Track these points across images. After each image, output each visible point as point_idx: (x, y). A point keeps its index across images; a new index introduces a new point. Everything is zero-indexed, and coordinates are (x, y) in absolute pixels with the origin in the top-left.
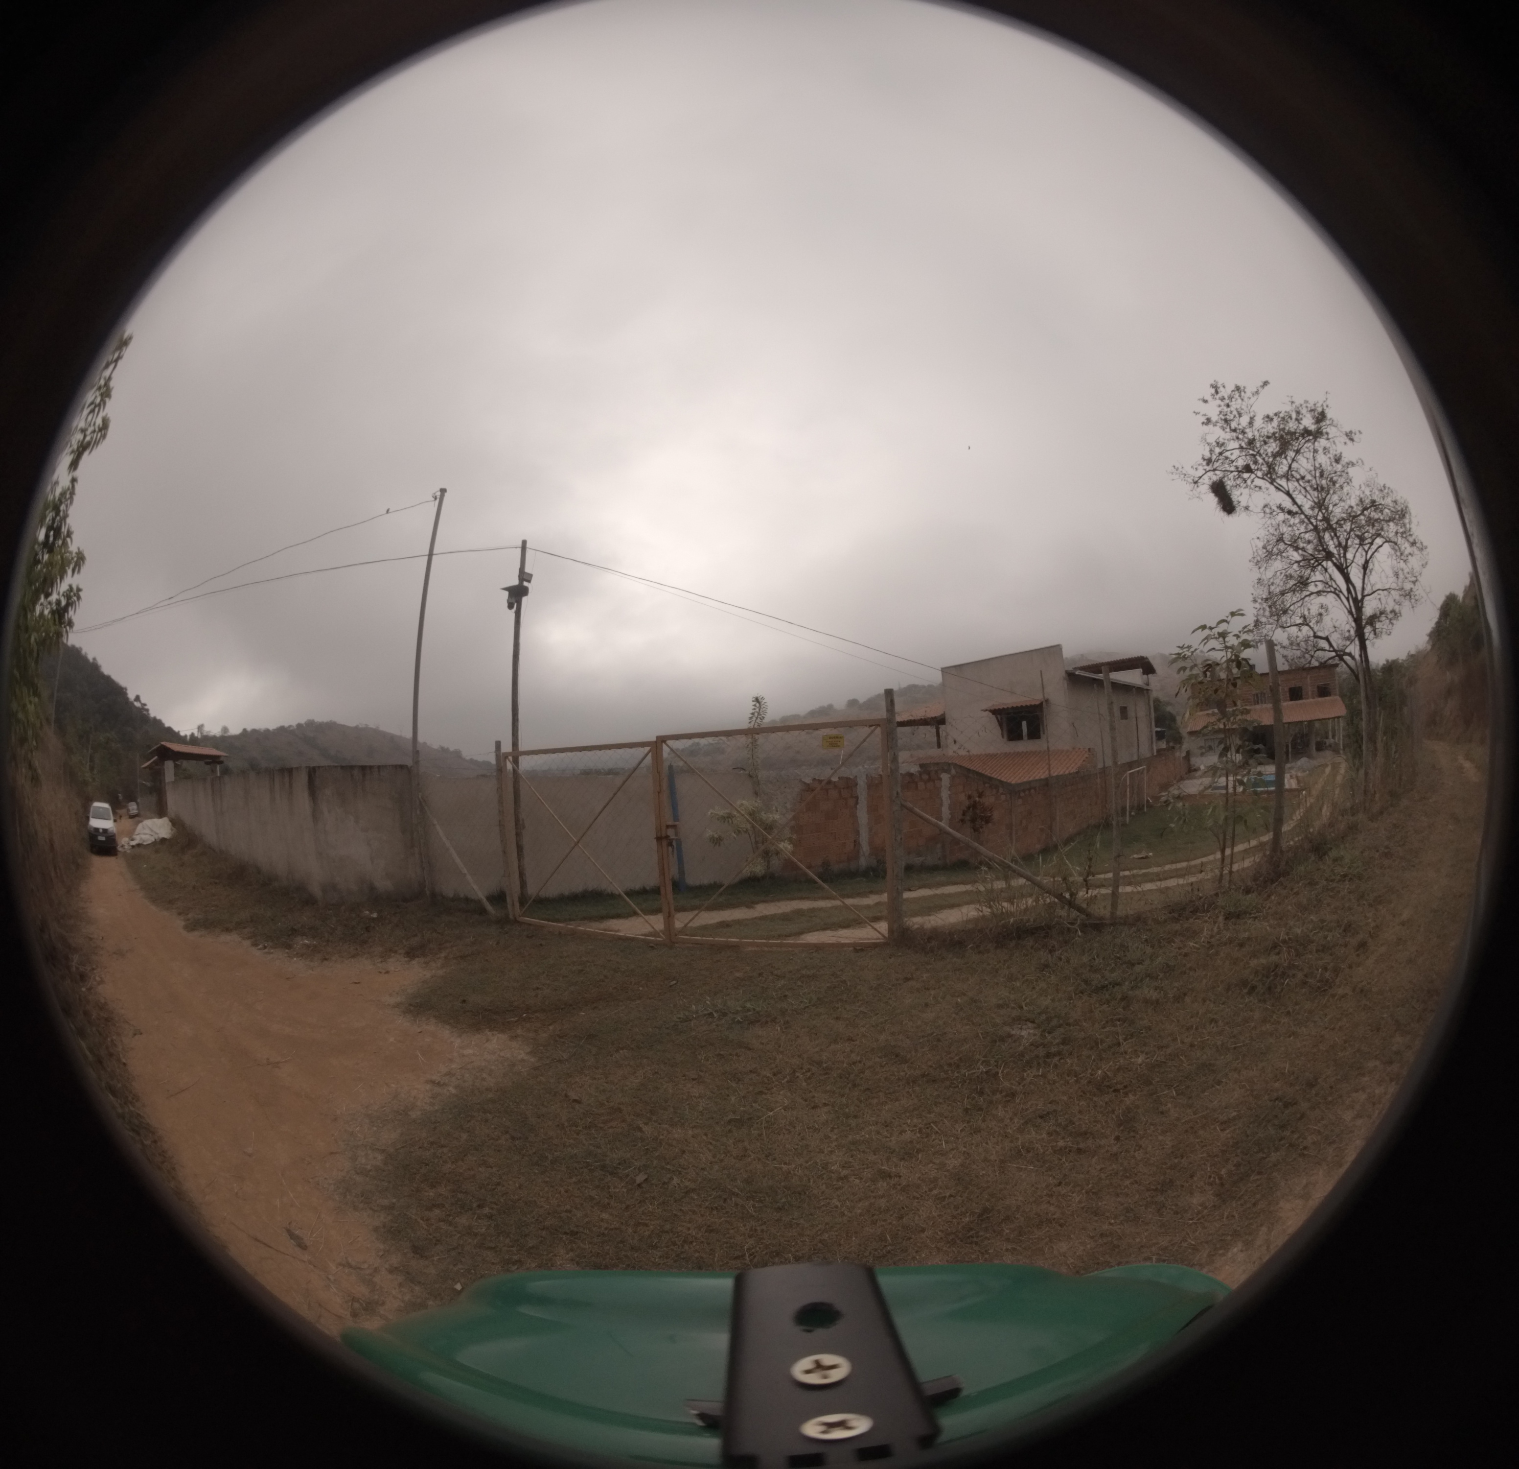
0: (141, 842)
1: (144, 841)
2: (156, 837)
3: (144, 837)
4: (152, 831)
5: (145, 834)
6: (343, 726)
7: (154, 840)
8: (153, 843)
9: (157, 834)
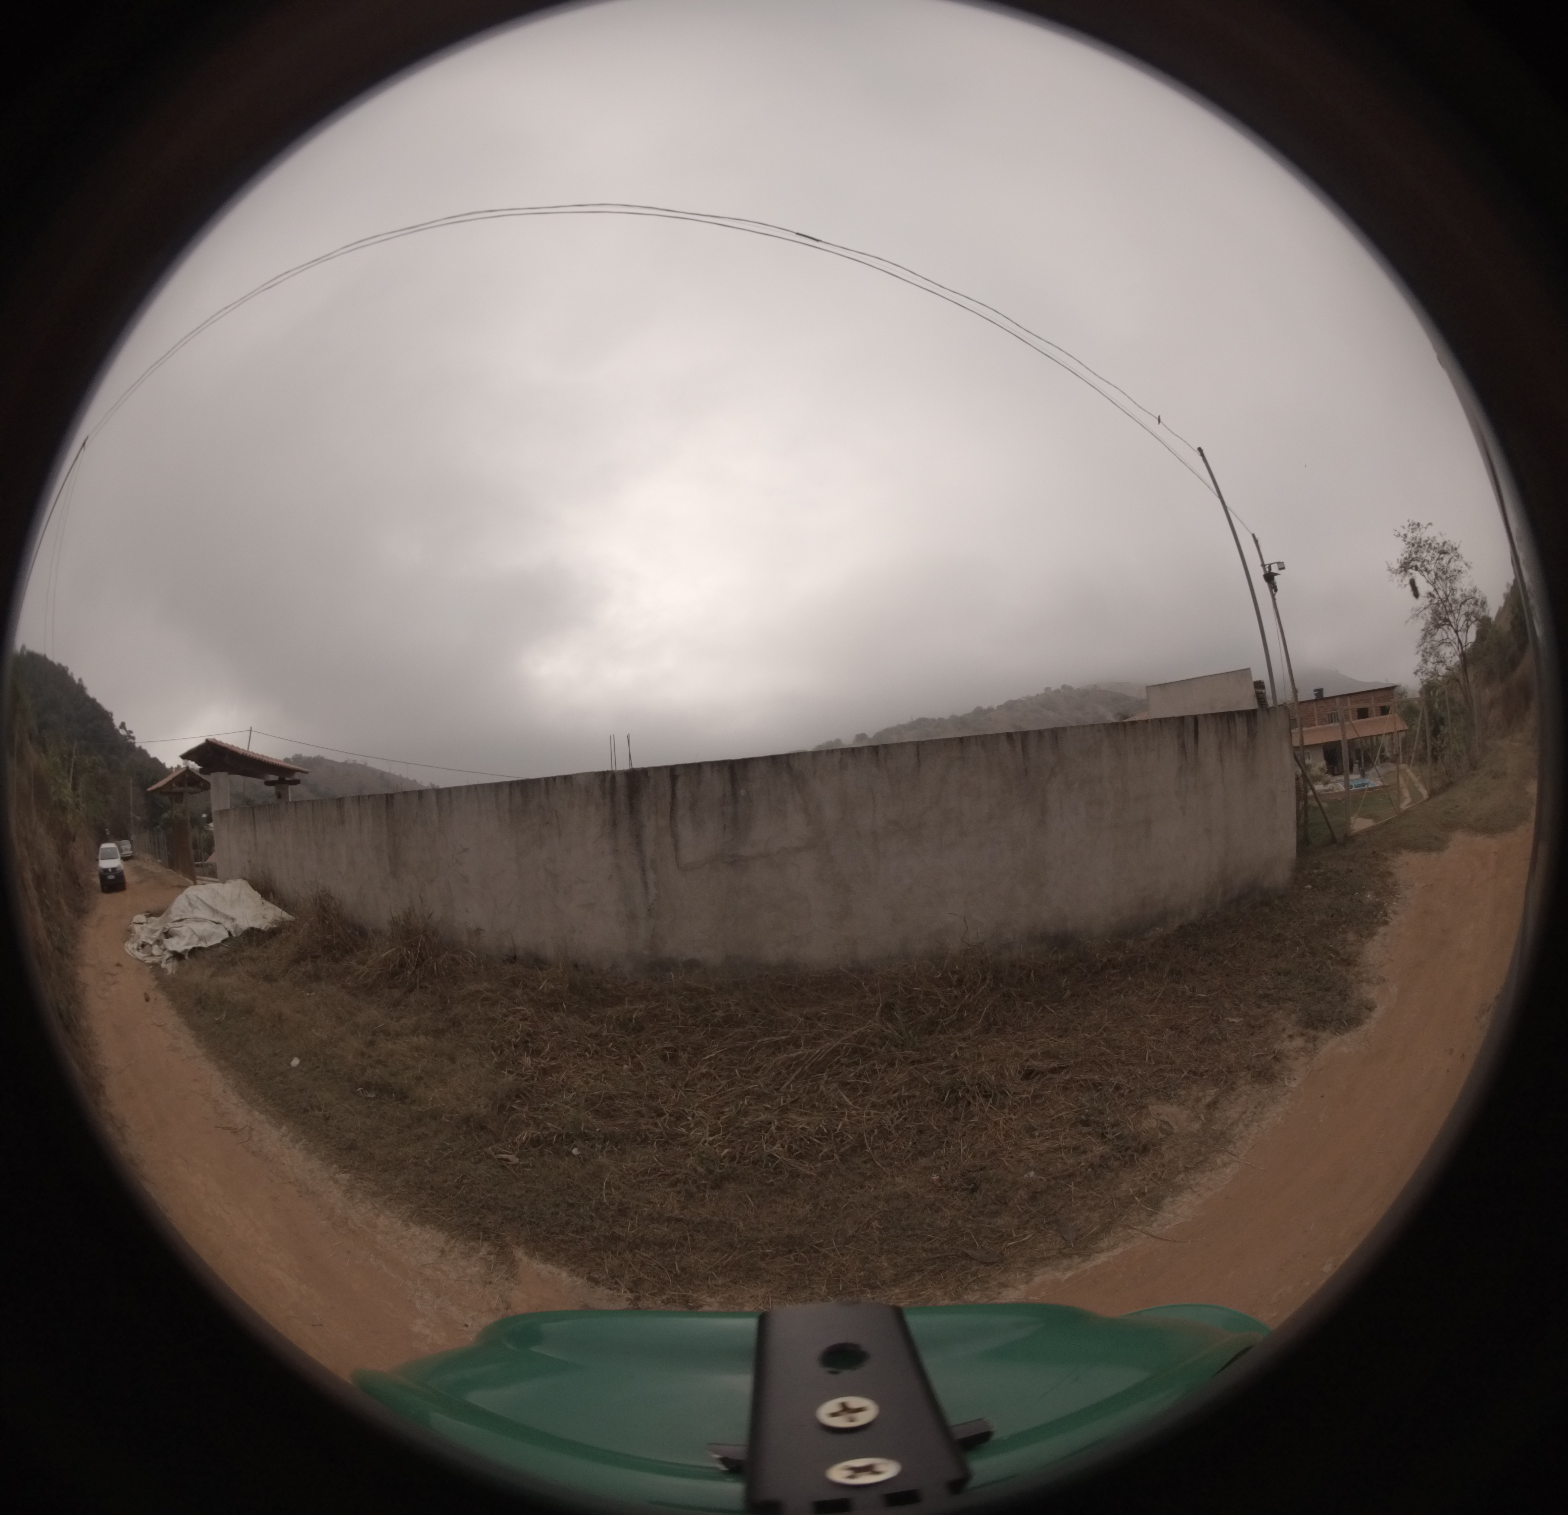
0: (195, 943)
1: (201, 939)
2: (229, 925)
3: (199, 928)
4: (215, 911)
5: (197, 920)
6: (332, 761)
7: (226, 935)
8: (224, 941)
9: (233, 919)
